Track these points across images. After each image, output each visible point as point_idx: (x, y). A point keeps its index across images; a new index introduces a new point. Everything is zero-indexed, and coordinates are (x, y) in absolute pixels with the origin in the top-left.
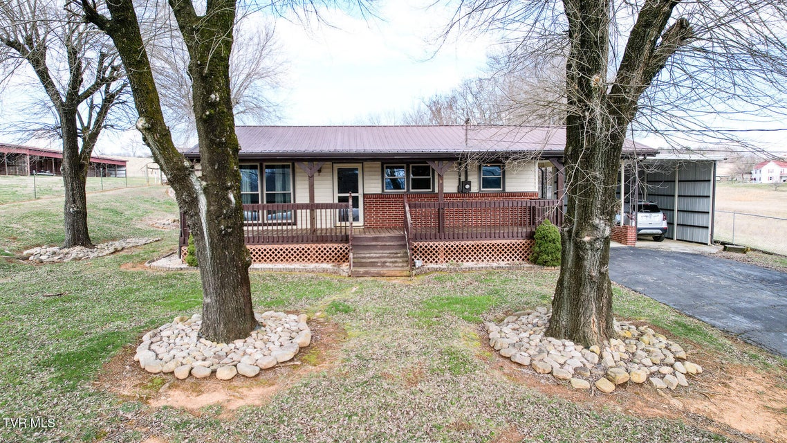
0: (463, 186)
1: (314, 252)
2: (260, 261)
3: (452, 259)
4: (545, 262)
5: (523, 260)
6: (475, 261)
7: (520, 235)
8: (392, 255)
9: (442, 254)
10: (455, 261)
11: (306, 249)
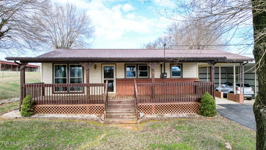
0: (163, 75)
1: (88, 108)
2: (61, 113)
3: (159, 112)
4: (207, 115)
5: (195, 112)
6: (171, 113)
7: (193, 100)
8: (127, 111)
9: (154, 110)
10: (160, 113)
11: (84, 107)
